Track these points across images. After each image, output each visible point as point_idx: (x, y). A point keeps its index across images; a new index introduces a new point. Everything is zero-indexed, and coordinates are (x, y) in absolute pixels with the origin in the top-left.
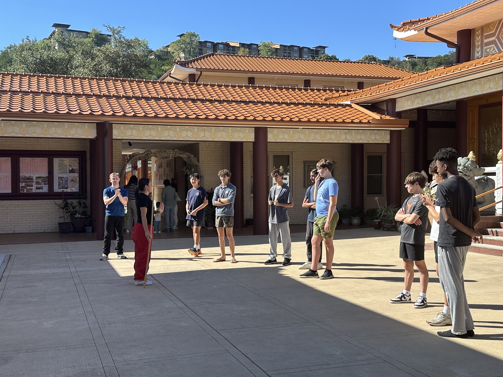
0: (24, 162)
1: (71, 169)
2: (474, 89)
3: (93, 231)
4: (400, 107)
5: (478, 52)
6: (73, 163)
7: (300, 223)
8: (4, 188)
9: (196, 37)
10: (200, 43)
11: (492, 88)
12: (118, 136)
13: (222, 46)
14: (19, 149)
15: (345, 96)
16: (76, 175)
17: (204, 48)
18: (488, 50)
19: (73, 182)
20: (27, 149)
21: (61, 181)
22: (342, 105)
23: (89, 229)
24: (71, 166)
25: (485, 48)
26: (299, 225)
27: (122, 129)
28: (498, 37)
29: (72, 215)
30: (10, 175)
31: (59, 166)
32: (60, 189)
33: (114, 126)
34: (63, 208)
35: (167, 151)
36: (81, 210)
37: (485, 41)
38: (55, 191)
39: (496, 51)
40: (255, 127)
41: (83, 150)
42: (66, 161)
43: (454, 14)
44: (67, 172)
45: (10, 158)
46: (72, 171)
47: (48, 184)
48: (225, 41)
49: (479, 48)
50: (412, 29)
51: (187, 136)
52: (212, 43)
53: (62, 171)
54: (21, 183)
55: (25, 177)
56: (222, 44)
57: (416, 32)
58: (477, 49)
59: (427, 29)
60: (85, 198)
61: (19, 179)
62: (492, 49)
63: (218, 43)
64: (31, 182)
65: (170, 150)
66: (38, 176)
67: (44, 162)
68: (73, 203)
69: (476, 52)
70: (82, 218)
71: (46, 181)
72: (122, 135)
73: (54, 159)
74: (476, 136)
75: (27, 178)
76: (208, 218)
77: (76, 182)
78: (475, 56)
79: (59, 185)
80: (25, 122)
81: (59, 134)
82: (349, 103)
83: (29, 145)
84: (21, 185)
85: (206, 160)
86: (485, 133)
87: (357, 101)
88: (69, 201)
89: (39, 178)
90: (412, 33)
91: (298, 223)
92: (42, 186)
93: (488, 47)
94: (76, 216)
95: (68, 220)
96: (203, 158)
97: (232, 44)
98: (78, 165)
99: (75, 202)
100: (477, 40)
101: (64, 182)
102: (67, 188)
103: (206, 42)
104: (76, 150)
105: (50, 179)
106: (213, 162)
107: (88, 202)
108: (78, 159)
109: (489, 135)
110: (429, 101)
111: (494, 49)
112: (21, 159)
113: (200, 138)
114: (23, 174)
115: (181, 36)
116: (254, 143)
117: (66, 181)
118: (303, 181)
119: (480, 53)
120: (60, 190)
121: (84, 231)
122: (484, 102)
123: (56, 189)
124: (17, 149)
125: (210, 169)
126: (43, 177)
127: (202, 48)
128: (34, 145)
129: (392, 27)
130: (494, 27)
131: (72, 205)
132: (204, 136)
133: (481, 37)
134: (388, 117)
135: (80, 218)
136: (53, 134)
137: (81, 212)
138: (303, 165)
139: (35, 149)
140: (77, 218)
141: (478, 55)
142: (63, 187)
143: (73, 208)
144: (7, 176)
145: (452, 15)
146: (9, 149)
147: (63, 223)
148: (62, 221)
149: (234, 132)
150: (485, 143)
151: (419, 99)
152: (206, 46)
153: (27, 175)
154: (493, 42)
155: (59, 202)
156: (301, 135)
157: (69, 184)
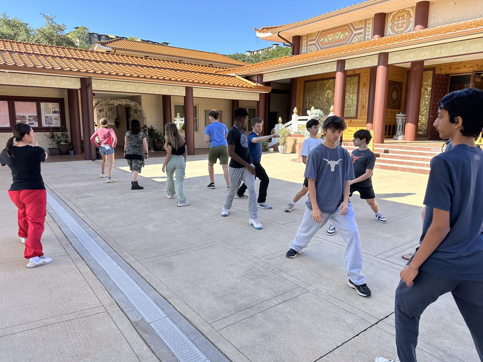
0: (18, 105)
1: (54, 111)
2: (316, 70)
3: (74, 154)
4: (265, 80)
5: (304, 50)
6: (55, 106)
7: (204, 148)
8: (4, 123)
9: (87, 30)
10: (90, 34)
11: (328, 70)
12: (96, 88)
13: (104, 37)
14: (13, 95)
15: (228, 70)
16: (58, 115)
17: (92, 37)
18: (311, 49)
19: (56, 120)
20: (19, 95)
21: (47, 119)
22: (230, 76)
23: (72, 152)
24: (54, 109)
25: (309, 47)
26: (203, 149)
27: (99, 83)
28: (317, 42)
29: (58, 143)
30: (8, 114)
31: (45, 109)
32: (47, 124)
33: (93, 80)
34: (51, 138)
35: (122, 100)
36: (64, 139)
37: (309, 43)
38: (43, 126)
39: (316, 50)
40: (186, 87)
41: (62, 98)
42: (50, 105)
43: (297, 25)
44: (51, 113)
45: (7, 102)
46: (54, 112)
47: (38, 121)
48: (106, 34)
49: (305, 47)
50: (269, 32)
51: (143, 90)
52: (98, 34)
53: (47, 112)
54: (17, 120)
55: (20, 116)
56: (104, 35)
57: (272, 34)
58: (304, 48)
59: (279, 32)
60: (66, 131)
61: (15, 117)
62: (313, 48)
63: (101, 35)
64: (24, 119)
65: (123, 99)
66: (30, 115)
67: (33, 105)
68: (58, 135)
69: (303, 49)
70: (66, 145)
71: (36, 119)
72: (99, 87)
73: (41, 103)
74: (302, 98)
75: (22, 117)
76: (150, 144)
77: (58, 120)
78: (303, 52)
79: (46, 122)
80: (26, 74)
81: (53, 85)
82: (234, 75)
83: (21, 92)
84: (17, 122)
85: (146, 107)
86: (307, 96)
87: (238, 74)
88: (55, 133)
89: (30, 116)
90: (269, 34)
91: (202, 148)
92: (33, 122)
93: (311, 47)
94: (61, 144)
95: (55, 146)
96: (144, 106)
97: (110, 36)
98: (59, 108)
99: (59, 134)
100: (304, 42)
101: (49, 120)
102: (52, 124)
103: (93, 33)
104: (57, 97)
105: (39, 118)
106: (151, 109)
107: (69, 133)
108: (58, 103)
109: (310, 98)
110: (279, 77)
111: (314, 48)
112: (16, 103)
113: (151, 92)
114: (18, 113)
115: (76, 28)
116: (185, 97)
117: (51, 119)
118: (204, 122)
119: (305, 50)
120: (47, 126)
121: (68, 153)
122: (308, 79)
123: (44, 125)
124: (12, 95)
125: (149, 113)
126: (33, 116)
127: (91, 37)
128: (24, 92)
129: (256, 30)
130: (315, 36)
131: (57, 136)
132: (154, 91)
133: (306, 41)
134: (259, 85)
135: (65, 145)
136: (48, 84)
137: (64, 140)
138: (204, 112)
139: (25, 96)
140: (62, 145)
141: (304, 51)
142: (49, 123)
143: (58, 138)
144: (5, 115)
145: (296, 26)
146: (6, 95)
147: (52, 148)
148: (51, 147)
149: (173, 89)
150: (307, 102)
151: (279, 75)
152: (93, 36)
153: (22, 115)
154: (314, 44)
155: (48, 133)
156: (212, 93)
157: (53, 121)
